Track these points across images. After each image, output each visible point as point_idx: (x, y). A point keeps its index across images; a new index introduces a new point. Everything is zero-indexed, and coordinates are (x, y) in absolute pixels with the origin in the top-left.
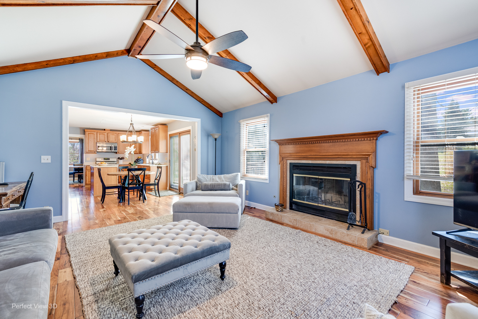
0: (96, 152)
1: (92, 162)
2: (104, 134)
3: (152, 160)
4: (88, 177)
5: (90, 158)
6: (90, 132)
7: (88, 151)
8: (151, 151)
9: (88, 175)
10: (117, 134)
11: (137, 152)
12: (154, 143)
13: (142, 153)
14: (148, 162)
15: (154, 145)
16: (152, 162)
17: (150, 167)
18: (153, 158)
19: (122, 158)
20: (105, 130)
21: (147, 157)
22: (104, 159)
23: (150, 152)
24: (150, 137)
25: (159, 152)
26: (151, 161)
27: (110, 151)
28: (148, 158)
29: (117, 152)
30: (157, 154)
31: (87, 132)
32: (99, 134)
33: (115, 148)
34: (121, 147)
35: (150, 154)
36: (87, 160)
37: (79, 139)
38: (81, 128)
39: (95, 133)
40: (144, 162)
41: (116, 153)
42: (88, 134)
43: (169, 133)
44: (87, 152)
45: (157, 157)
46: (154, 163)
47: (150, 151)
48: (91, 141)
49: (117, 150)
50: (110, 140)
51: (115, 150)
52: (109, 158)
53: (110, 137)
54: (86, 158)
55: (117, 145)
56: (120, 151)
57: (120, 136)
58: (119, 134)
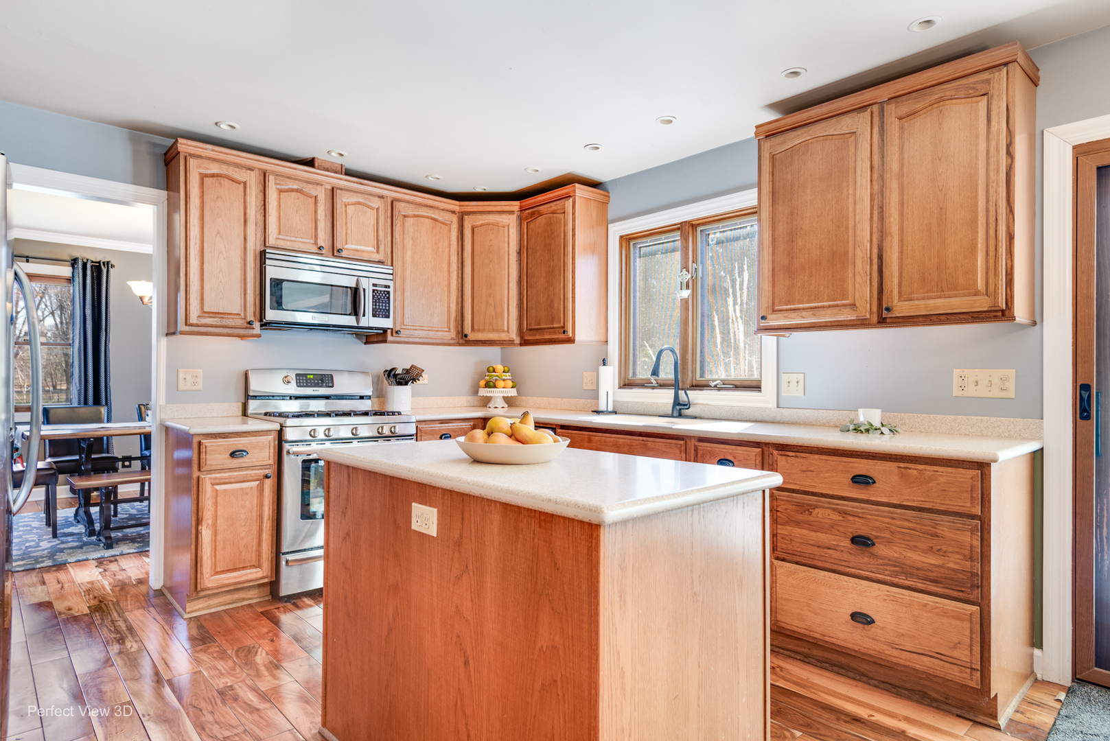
0: (257, 325)
2: (309, 196)
4: (215, 534)
6: (214, 169)
7: (204, 313)
9: (215, 517)
10: (385, 204)
11: (504, 336)
19: (407, 371)
20: (310, 163)
22: (303, 380)
27: (350, 320)
29: (385, 331)
31: (193, 163)
32: (280, 191)
33: (382, 303)
34: (407, 294)
36: (182, 386)
37: (74, 262)
38: (138, 132)
39: (253, 179)
41: (380, 336)
42: (203, 177)
44: (193, 319)
48: (221, 237)
49: (388, 317)
50: (344, 243)
51: (379, 317)
52: (328, 375)
53: (349, 217)
54: (172, 371)
55: (391, 284)
56: (403, 324)
57: (406, 217)
58: (397, 205)
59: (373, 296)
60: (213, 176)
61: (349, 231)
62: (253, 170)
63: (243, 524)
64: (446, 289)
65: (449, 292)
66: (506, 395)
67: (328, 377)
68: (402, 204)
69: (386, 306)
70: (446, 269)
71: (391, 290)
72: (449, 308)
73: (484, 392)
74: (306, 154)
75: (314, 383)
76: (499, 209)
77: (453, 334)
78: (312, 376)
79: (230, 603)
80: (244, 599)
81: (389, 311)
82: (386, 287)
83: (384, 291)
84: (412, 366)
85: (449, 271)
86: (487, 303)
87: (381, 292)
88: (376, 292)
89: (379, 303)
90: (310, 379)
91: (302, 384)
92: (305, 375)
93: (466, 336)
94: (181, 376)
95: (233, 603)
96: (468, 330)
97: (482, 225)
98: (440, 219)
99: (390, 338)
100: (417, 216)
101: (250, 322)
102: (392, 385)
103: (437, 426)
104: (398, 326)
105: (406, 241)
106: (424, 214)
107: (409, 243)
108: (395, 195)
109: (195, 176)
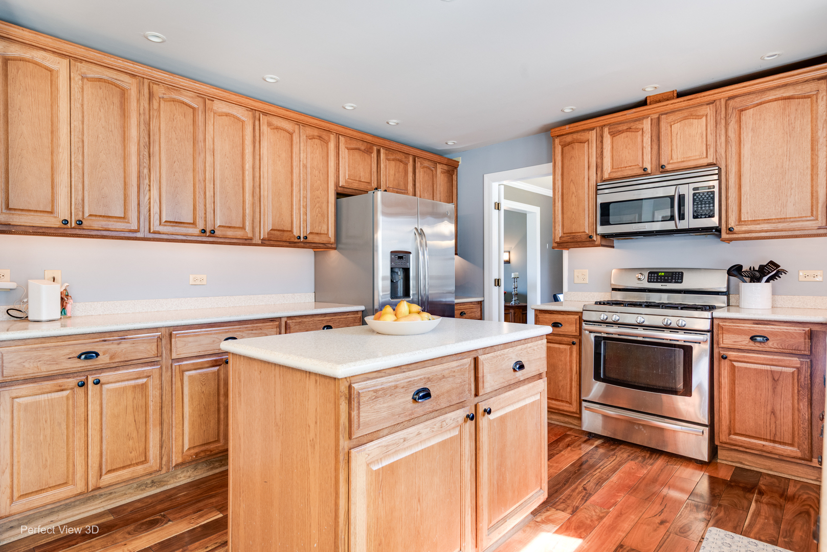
0: (597, 238)
2: (639, 130)
6: (570, 138)
7: (564, 234)
10: (718, 106)
20: (644, 103)
29: (718, 230)
31: (557, 141)
32: (614, 137)
33: (705, 204)
36: (576, 281)
39: (593, 136)
42: (563, 147)
44: (558, 239)
48: (573, 183)
50: (670, 158)
51: (701, 218)
52: (679, 272)
53: (674, 135)
54: (571, 271)
55: (716, 183)
56: (740, 220)
57: (742, 110)
58: (731, 103)
59: (694, 199)
60: (569, 144)
61: (674, 147)
62: (593, 130)
63: (561, 372)
67: (679, 274)
68: (737, 100)
69: (709, 207)
71: (716, 190)
74: (640, 97)
75: (664, 279)
78: (663, 274)
79: (563, 422)
80: (571, 424)
81: (713, 210)
82: (709, 187)
83: (708, 192)
87: (703, 194)
88: (697, 195)
89: (701, 204)
90: (661, 276)
91: (652, 280)
92: (657, 273)
94: (576, 275)
95: (565, 423)
99: (724, 236)
100: (761, 104)
101: (590, 237)
102: (744, 281)
103: (747, 326)
104: (732, 224)
105: (743, 136)
106: (770, 98)
107: (747, 136)
108: (730, 94)
109: (559, 149)
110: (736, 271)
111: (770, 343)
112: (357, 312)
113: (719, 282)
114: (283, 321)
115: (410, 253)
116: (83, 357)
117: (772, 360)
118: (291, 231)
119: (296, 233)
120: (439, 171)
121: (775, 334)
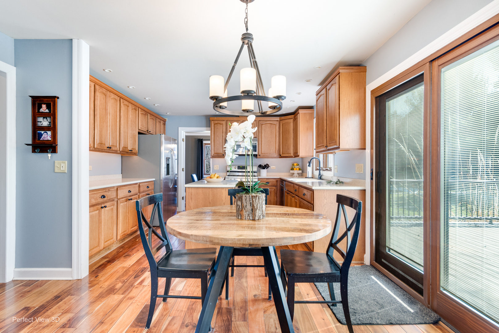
1: (221, 173)
3: (320, 170)
5: (218, 166)
6: (217, 122)
8: (317, 147)
10: (256, 122)
11: (290, 155)
12: (323, 126)
13: (298, 156)
14: (310, 175)
15: (323, 130)
16: (320, 174)
17: (312, 191)
18: (322, 166)
19: (265, 165)
21: (308, 164)
22: (239, 167)
23: (315, 151)
24: (315, 120)
25: (339, 148)
26: (317, 173)
28: (309, 166)
29: (257, 155)
30: (331, 157)
31: (212, 122)
34: (263, 145)
35: (314, 157)
36: (215, 169)
39: (224, 123)
40: (304, 174)
42: (214, 124)
43: (371, 86)
45: (331, 164)
46: (323, 177)
47: (315, 147)
49: (256, 151)
54: (213, 165)
55: (257, 143)
56: (261, 153)
57: (262, 124)
58: (260, 122)
60: (216, 124)
62: (224, 121)
64: (275, 142)
65: (276, 143)
66: (298, 172)
67: (245, 167)
68: (261, 121)
70: (275, 137)
71: (257, 145)
72: (276, 148)
73: (292, 172)
75: (242, 168)
76: (289, 118)
77: (277, 155)
81: (256, 150)
84: (267, 164)
85: (276, 137)
86: (286, 145)
87: (254, 145)
91: (239, 169)
92: (240, 166)
93: (280, 155)
94: (215, 167)
96: (281, 154)
97: (285, 123)
98: (273, 123)
99: (258, 157)
100: (266, 124)
101: (223, 155)
102: (261, 169)
103: (265, 180)
104: (260, 154)
105: (262, 131)
106: (268, 123)
107: (263, 131)
108: (260, 119)
109: (213, 125)
110: (260, 166)
111: (270, 184)
112: (152, 181)
113: (255, 169)
114: (138, 184)
115: (170, 158)
116: (102, 197)
117: (271, 188)
118: (128, 148)
119: (130, 148)
120: (162, 123)
121: (270, 181)
